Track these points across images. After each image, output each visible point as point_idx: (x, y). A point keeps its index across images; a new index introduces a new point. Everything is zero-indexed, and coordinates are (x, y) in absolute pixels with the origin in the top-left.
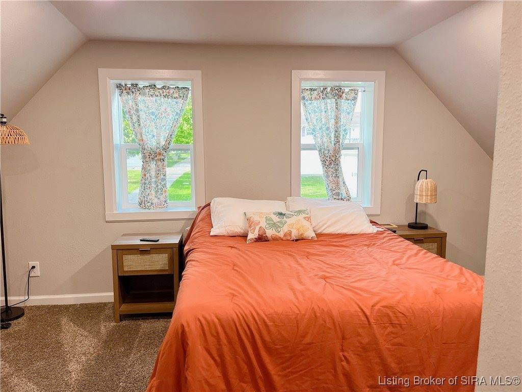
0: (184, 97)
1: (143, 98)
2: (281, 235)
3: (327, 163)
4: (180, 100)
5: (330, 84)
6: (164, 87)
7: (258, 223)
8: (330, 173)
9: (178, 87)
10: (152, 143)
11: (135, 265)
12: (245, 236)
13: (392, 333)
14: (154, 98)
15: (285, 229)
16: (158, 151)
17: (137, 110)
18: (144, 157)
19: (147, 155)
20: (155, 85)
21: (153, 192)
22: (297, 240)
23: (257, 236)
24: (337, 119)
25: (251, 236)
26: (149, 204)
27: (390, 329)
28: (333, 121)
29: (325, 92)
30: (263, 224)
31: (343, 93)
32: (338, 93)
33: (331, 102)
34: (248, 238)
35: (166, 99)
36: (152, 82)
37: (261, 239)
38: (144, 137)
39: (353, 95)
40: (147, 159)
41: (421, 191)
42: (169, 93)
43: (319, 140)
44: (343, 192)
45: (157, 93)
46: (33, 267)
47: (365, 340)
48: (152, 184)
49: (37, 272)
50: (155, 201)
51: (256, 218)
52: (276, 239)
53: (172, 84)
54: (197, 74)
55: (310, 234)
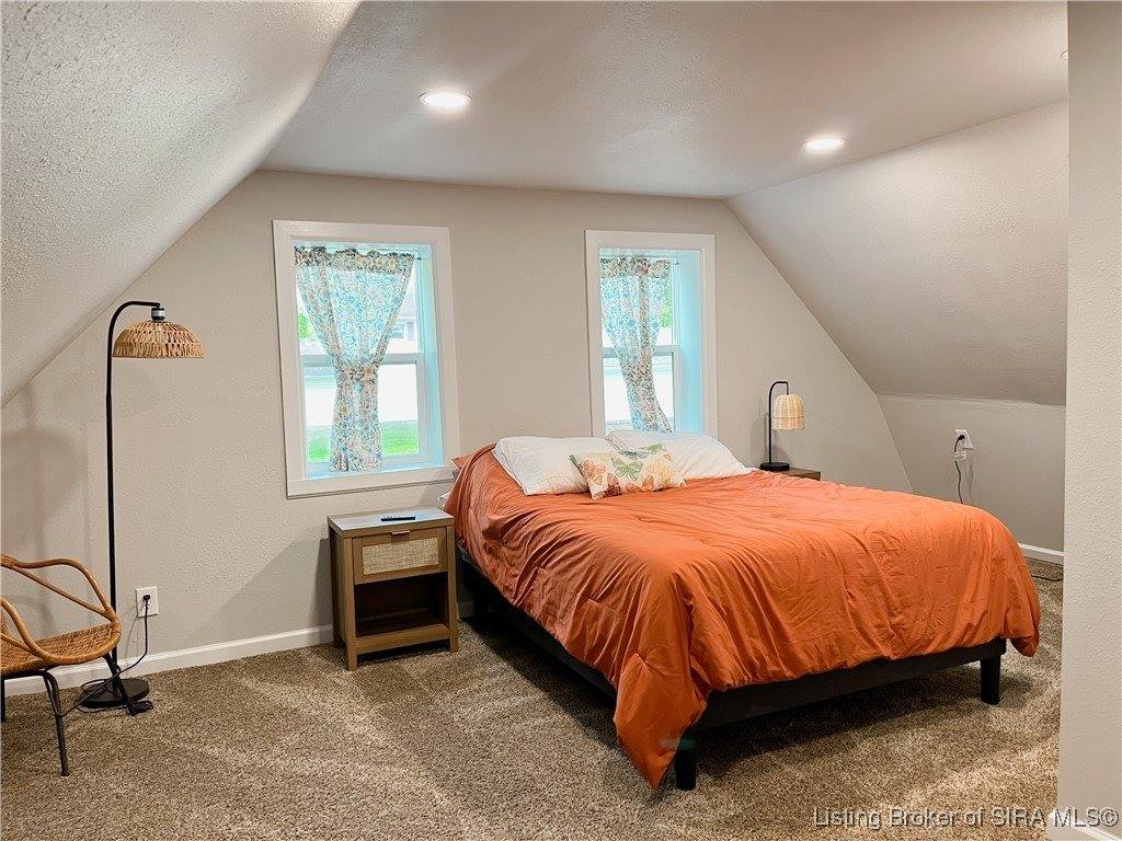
0: (406, 272)
1: (335, 272)
2: (639, 483)
3: (635, 378)
4: (398, 276)
5: (629, 254)
6: (372, 254)
7: (604, 469)
8: (640, 393)
9: (395, 254)
10: (352, 352)
11: (383, 562)
12: (587, 492)
13: (888, 561)
14: (353, 273)
15: (642, 475)
16: (366, 365)
17: (327, 294)
18: (342, 378)
19: (347, 373)
20: (354, 250)
21: (359, 440)
22: (661, 490)
23: (606, 488)
24: (644, 308)
25: (597, 489)
26: (356, 462)
27: (886, 557)
28: (636, 311)
29: (623, 265)
30: (611, 470)
31: (649, 266)
32: (641, 265)
33: (634, 281)
34: (593, 493)
35: (374, 274)
36: (350, 245)
37: (612, 492)
38: (340, 341)
39: (663, 270)
40: (349, 381)
42: (380, 263)
43: (618, 341)
44: (660, 423)
45: (360, 264)
46: (147, 598)
47: (866, 572)
48: (357, 427)
49: (154, 607)
50: (365, 455)
51: (596, 462)
52: (632, 491)
53: (384, 249)
54: (442, 233)
55: (677, 480)
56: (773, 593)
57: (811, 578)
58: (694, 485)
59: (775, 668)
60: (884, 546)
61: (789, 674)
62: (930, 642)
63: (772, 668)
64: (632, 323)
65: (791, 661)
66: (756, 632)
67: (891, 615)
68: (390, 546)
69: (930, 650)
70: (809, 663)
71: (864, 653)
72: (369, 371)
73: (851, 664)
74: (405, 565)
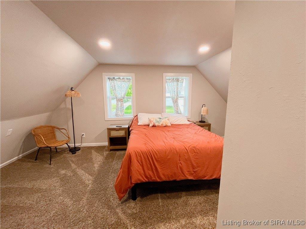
0: (129, 82)
1: (116, 82)
2: (160, 125)
3: (174, 102)
5: (175, 78)
6: (123, 79)
8: (175, 105)
9: (127, 79)
10: (119, 96)
11: (114, 134)
12: (149, 125)
14: (120, 82)
15: (161, 123)
17: (115, 86)
19: (118, 100)
21: (120, 111)
22: (165, 126)
24: (177, 88)
25: (151, 125)
27: (194, 154)
29: (173, 80)
30: (154, 121)
32: (178, 80)
33: (175, 83)
35: (124, 82)
36: (119, 77)
37: (154, 126)
38: (117, 94)
39: (182, 81)
41: (203, 111)
43: (172, 95)
44: (179, 111)
45: (121, 80)
46: (83, 135)
47: (187, 157)
48: (120, 109)
50: (120, 114)
51: (152, 120)
52: (158, 126)
53: (125, 78)
54: (133, 75)
55: (169, 124)
56: (156, 160)
57: (169, 157)
58: (173, 126)
59: (155, 179)
60: (194, 151)
61: (158, 180)
62: (205, 177)
63: (154, 178)
64: (174, 91)
65: (159, 177)
66: (150, 169)
67: (194, 169)
68: (116, 132)
69: (205, 178)
70: (164, 179)
71: (182, 178)
72: (122, 99)
73: (178, 180)
74: (119, 135)
